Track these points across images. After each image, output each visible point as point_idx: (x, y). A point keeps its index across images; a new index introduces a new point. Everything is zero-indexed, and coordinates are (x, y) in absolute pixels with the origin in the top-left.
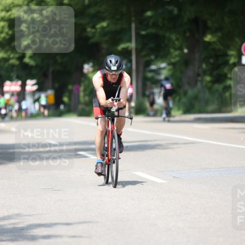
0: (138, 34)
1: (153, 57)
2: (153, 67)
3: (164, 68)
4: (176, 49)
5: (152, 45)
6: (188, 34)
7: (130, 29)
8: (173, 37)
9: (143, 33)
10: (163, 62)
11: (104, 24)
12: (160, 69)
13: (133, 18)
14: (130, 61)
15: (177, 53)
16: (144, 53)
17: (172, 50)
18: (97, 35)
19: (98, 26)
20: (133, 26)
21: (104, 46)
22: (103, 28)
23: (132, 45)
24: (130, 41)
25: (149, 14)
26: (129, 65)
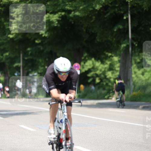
0: (23, 59)
1: (30, 70)
2: (31, 75)
3: (36, 76)
4: (42, 66)
5: (30, 64)
6: (47, 60)
7: (20, 56)
8: (40, 60)
9: (26, 58)
10: (35, 72)
11: (7, 54)
12: (34, 76)
13: (21, 52)
14: (20, 72)
15: (42, 68)
16: (26, 68)
17: (40, 67)
18: (4, 59)
19: (5, 55)
20: (21, 55)
21: (7, 64)
22: (6, 56)
23: (21, 64)
24: (19, 62)
25: (29, 49)
26: (19, 74)
